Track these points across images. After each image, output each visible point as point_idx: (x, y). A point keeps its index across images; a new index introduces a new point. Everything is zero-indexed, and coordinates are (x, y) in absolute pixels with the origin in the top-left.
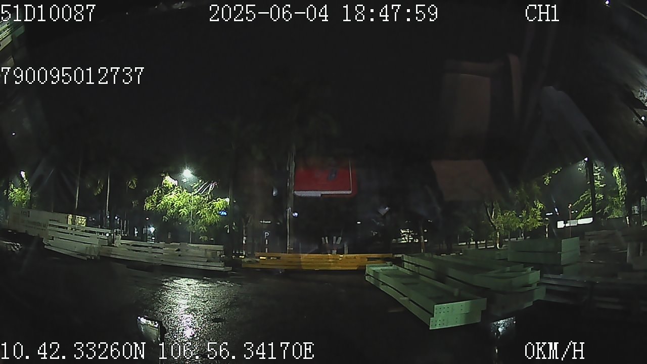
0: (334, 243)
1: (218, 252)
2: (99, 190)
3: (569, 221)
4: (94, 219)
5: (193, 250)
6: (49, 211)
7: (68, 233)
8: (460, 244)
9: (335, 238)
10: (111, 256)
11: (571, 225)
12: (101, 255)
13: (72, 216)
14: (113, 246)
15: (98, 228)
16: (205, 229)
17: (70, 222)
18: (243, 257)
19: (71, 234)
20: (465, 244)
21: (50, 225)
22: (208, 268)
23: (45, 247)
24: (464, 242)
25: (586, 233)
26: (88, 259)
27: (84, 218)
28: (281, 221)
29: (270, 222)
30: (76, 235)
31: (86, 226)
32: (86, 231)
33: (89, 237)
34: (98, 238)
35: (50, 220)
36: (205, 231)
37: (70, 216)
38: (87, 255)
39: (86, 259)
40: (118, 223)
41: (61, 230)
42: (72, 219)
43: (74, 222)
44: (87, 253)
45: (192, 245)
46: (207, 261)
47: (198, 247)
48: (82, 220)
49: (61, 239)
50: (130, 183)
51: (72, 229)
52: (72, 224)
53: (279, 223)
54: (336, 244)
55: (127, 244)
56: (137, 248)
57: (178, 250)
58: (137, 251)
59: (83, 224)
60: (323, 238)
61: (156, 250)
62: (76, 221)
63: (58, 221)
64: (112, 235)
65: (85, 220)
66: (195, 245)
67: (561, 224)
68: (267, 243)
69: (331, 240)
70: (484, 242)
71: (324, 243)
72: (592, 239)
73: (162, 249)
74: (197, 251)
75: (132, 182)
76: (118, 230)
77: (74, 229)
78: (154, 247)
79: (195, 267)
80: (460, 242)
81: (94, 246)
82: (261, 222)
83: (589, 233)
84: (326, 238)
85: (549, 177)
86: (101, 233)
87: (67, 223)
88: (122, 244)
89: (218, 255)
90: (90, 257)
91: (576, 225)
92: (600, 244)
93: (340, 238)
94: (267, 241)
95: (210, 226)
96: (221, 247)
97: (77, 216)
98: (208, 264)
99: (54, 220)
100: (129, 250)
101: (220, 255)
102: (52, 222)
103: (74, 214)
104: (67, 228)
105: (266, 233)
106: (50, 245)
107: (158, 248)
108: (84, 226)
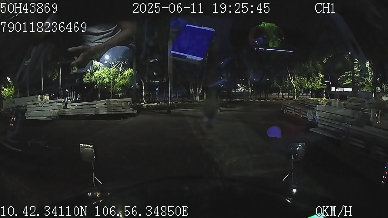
0: (197, 92)
1: (129, 102)
2: (56, 77)
3: (338, 88)
4: (53, 94)
5: (114, 103)
6: (27, 96)
7: (39, 107)
8: (273, 94)
9: (198, 89)
10: (66, 114)
11: (339, 91)
12: (59, 115)
13: (41, 96)
14: (67, 108)
15: (56, 99)
16: (120, 89)
17: (40, 100)
18: (144, 104)
19: (41, 107)
20: (276, 94)
21: (28, 105)
22: (122, 113)
23: (27, 118)
24: (275, 93)
25: (348, 97)
26: (52, 119)
27: (48, 95)
28: (166, 80)
29: (159, 81)
30: (44, 106)
31: (50, 100)
32: (49, 103)
33: (51, 106)
34: (57, 105)
35: (28, 101)
36: (120, 90)
37: (40, 96)
38: (52, 117)
39: (51, 119)
40: (68, 93)
41: (34, 106)
42: (40, 98)
43: (42, 99)
44: (52, 116)
45: (113, 100)
46: (122, 109)
47: (117, 100)
48: (47, 97)
49: (35, 111)
50: (73, 69)
51: (41, 104)
52: (41, 100)
53: (164, 82)
54: (198, 92)
55: (74, 105)
56: (80, 107)
57: (105, 104)
58: (80, 108)
59: (48, 99)
60: (191, 90)
61: (92, 106)
62: (43, 98)
63: (32, 101)
64: (65, 101)
65: (48, 96)
66: (115, 100)
67: (333, 89)
68: (157, 94)
69: (195, 90)
70: (287, 94)
71: (191, 92)
72: (351, 102)
73: (95, 105)
74: (116, 103)
75: (75, 68)
76: (68, 98)
77: (42, 103)
78: (91, 105)
79: (116, 113)
80: (273, 93)
81: (55, 110)
82: (153, 82)
83: (350, 98)
84: (193, 89)
85: (327, 58)
86: (58, 102)
87: (38, 101)
88: (71, 106)
89: (129, 104)
90: (53, 118)
91: (343, 91)
92: (356, 105)
93: (201, 89)
94: (157, 93)
95: (123, 86)
96: (130, 99)
97: (43, 95)
98: (123, 110)
99: (30, 101)
100: (76, 108)
101: (130, 104)
102: (29, 102)
103: (41, 94)
104: (38, 104)
105: (156, 88)
106: (29, 116)
107: (93, 104)
108: (48, 100)
